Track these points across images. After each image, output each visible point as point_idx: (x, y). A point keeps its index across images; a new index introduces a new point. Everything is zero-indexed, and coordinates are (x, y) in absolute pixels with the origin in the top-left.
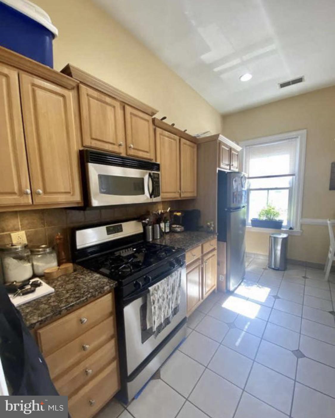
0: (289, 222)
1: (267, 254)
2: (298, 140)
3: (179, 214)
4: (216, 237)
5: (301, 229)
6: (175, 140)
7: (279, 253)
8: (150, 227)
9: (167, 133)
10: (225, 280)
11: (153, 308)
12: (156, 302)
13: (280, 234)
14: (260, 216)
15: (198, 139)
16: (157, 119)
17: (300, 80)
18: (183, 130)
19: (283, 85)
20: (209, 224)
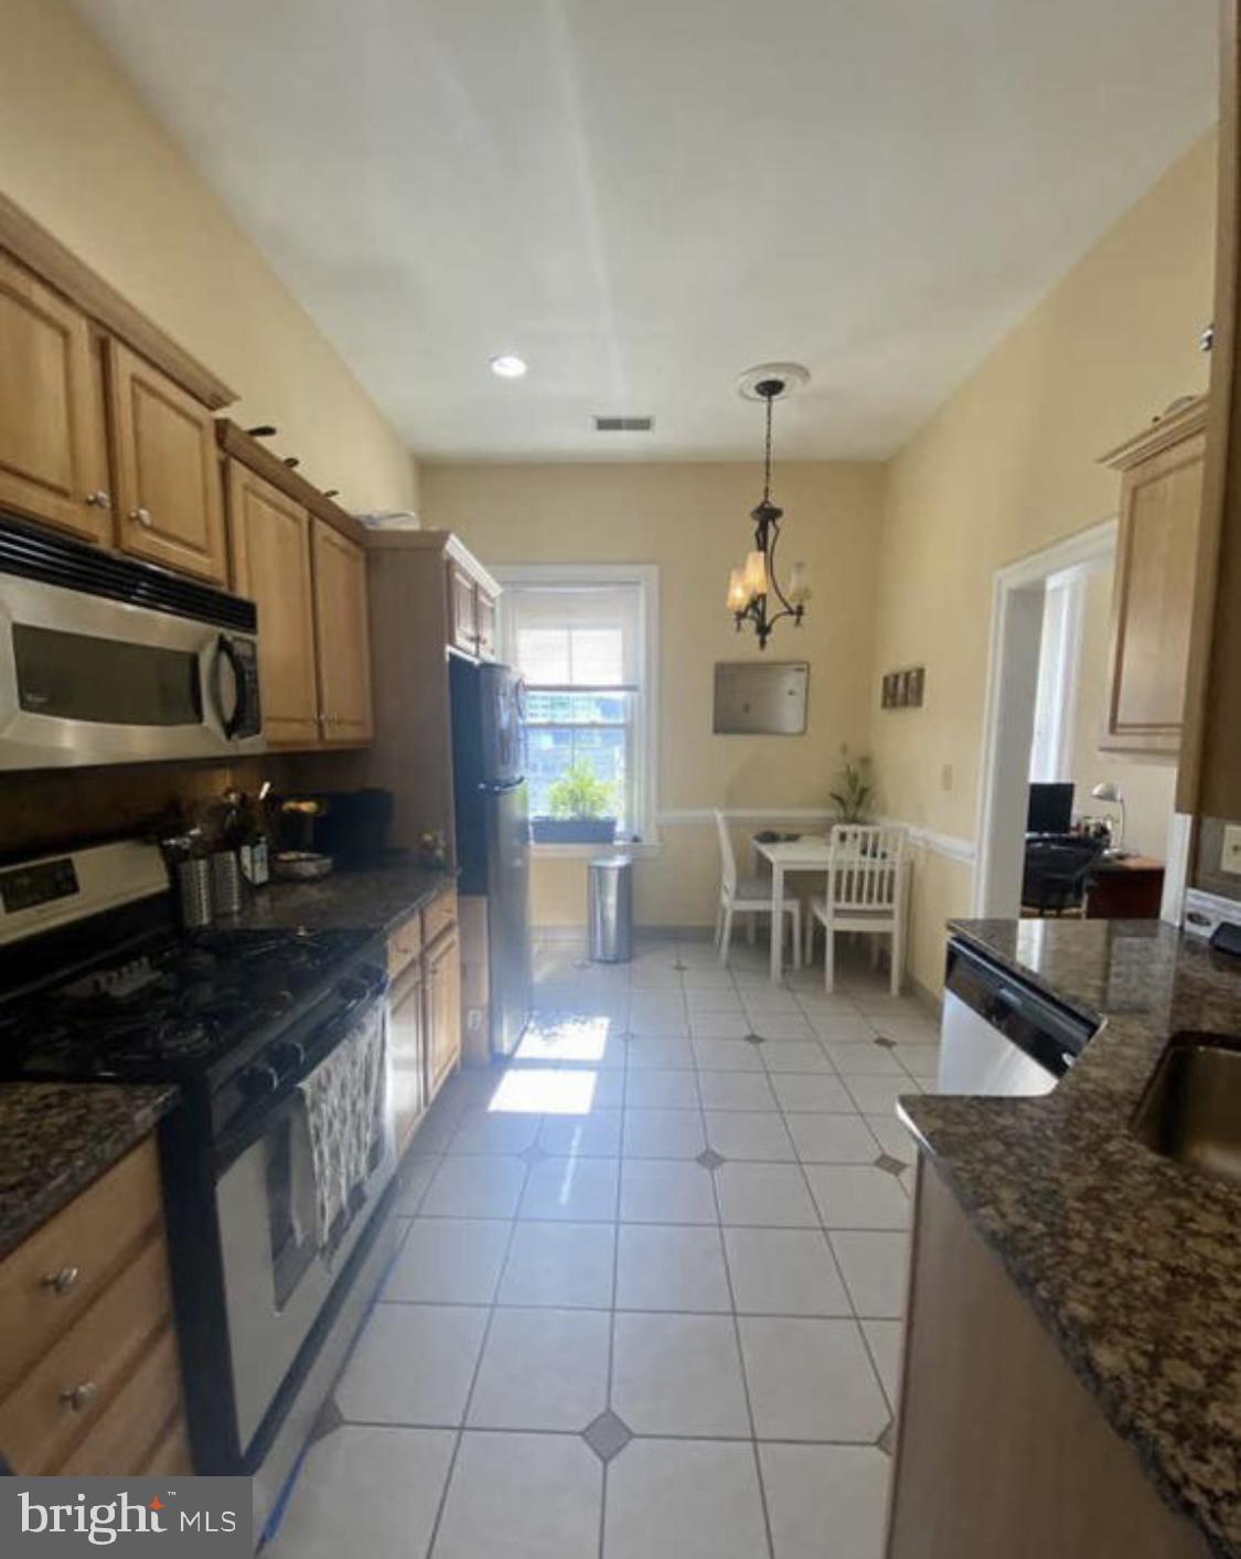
0: (629, 824)
1: (585, 922)
2: (641, 590)
3: (307, 807)
4: (455, 881)
5: (661, 839)
6: (295, 519)
7: (612, 914)
8: (202, 865)
9: (267, 489)
10: (486, 1022)
11: (316, 1156)
12: (324, 1134)
13: (610, 857)
14: (555, 808)
15: (367, 532)
16: (236, 429)
17: (643, 424)
18: (324, 490)
19: (605, 424)
20: (428, 837)
